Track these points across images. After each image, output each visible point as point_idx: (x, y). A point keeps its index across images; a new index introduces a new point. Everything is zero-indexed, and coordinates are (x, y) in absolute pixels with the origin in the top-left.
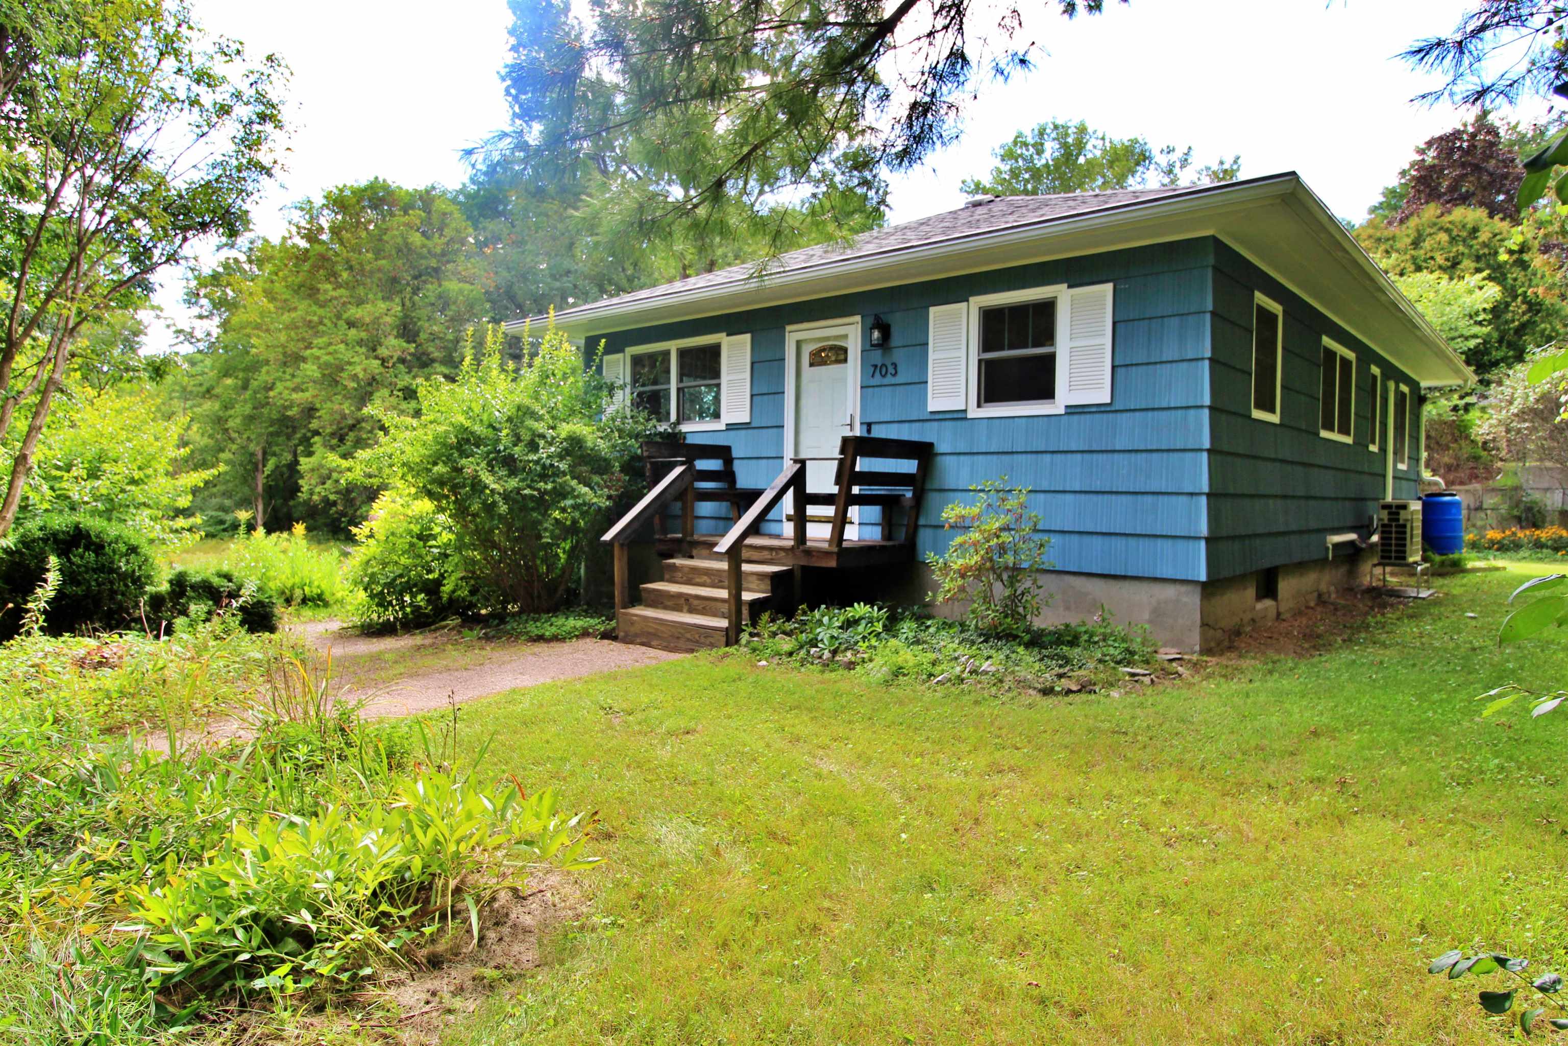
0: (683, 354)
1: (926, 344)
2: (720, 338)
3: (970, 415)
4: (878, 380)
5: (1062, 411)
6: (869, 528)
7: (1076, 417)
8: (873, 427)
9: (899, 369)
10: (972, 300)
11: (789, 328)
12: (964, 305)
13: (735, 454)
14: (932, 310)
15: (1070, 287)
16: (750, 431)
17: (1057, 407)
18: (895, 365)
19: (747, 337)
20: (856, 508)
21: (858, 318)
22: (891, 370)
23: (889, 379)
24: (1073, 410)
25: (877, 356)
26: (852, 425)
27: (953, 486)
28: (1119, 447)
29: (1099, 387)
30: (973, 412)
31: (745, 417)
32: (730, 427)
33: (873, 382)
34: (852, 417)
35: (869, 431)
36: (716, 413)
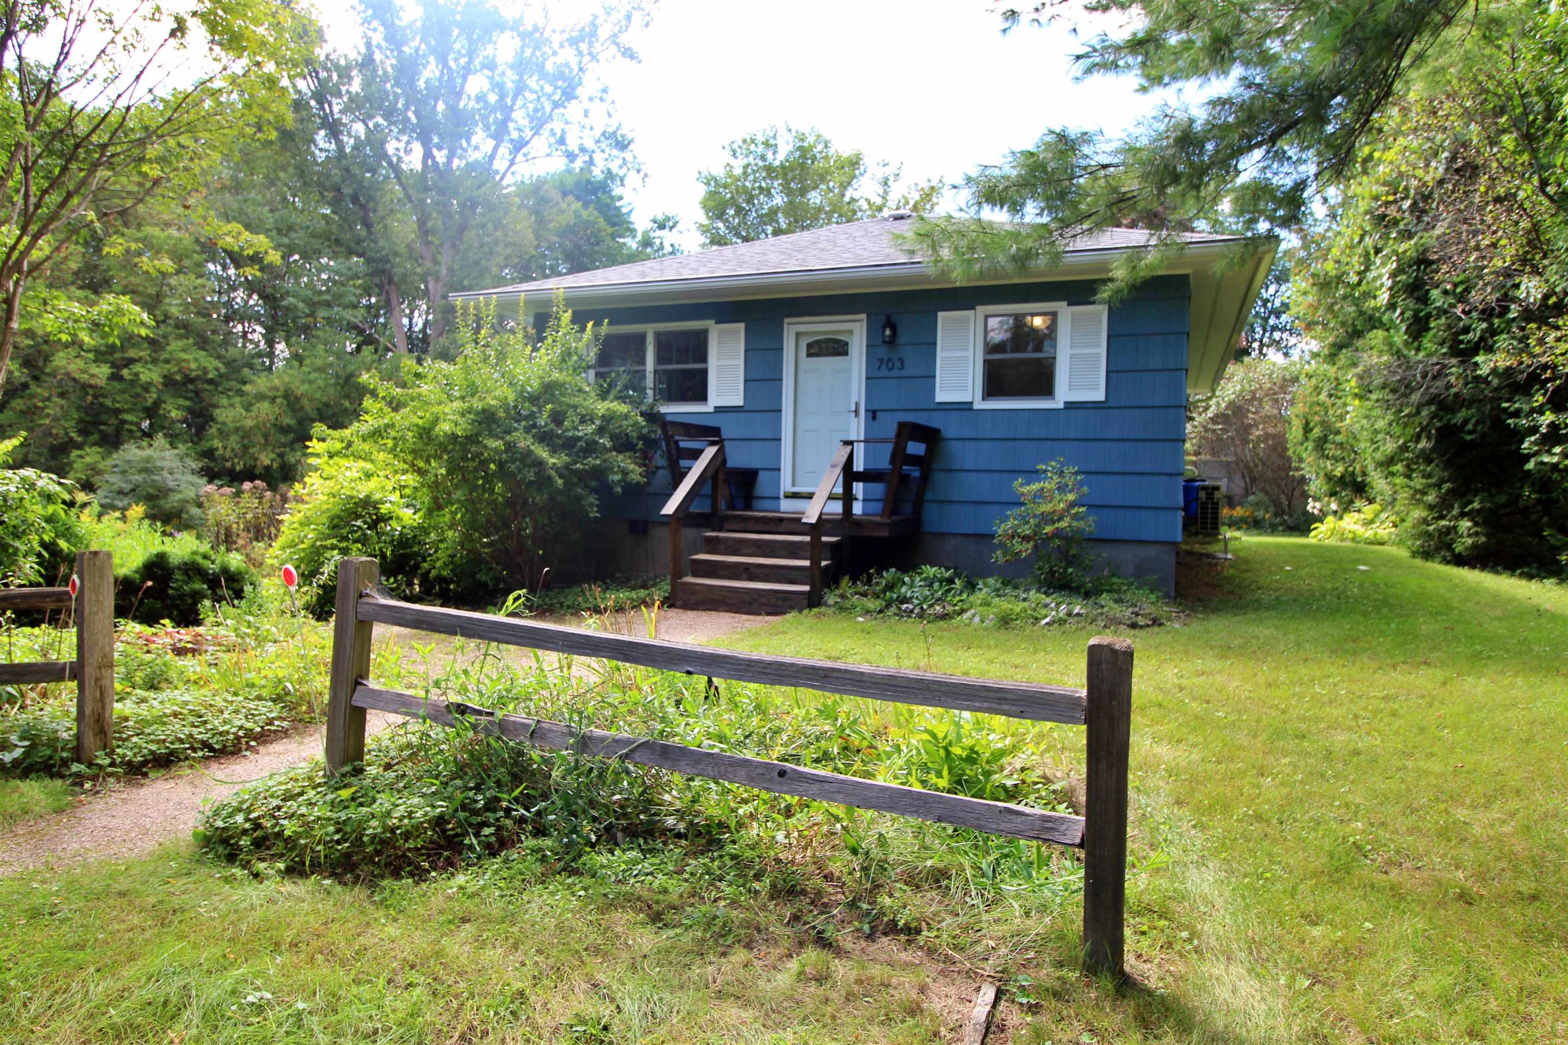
0: (658, 335)
1: (935, 344)
2: (709, 324)
3: (976, 406)
4: (884, 372)
5: (1061, 406)
6: (873, 505)
7: (1073, 412)
8: (878, 414)
9: (905, 364)
10: (980, 309)
11: (787, 320)
12: (972, 312)
13: (725, 432)
14: (941, 315)
15: (1069, 304)
16: (741, 414)
17: (1058, 402)
18: (901, 360)
19: (741, 326)
20: (861, 485)
21: (864, 316)
22: (898, 364)
23: (895, 373)
24: (1071, 406)
25: (883, 352)
26: (856, 412)
27: (958, 467)
28: (1110, 436)
29: (1095, 388)
30: (979, 405)
31: (738, 401)
32: (719, 410)
33: (878, 374)
34: (857, 404)
35: (874, 418)
36: (702, 396)
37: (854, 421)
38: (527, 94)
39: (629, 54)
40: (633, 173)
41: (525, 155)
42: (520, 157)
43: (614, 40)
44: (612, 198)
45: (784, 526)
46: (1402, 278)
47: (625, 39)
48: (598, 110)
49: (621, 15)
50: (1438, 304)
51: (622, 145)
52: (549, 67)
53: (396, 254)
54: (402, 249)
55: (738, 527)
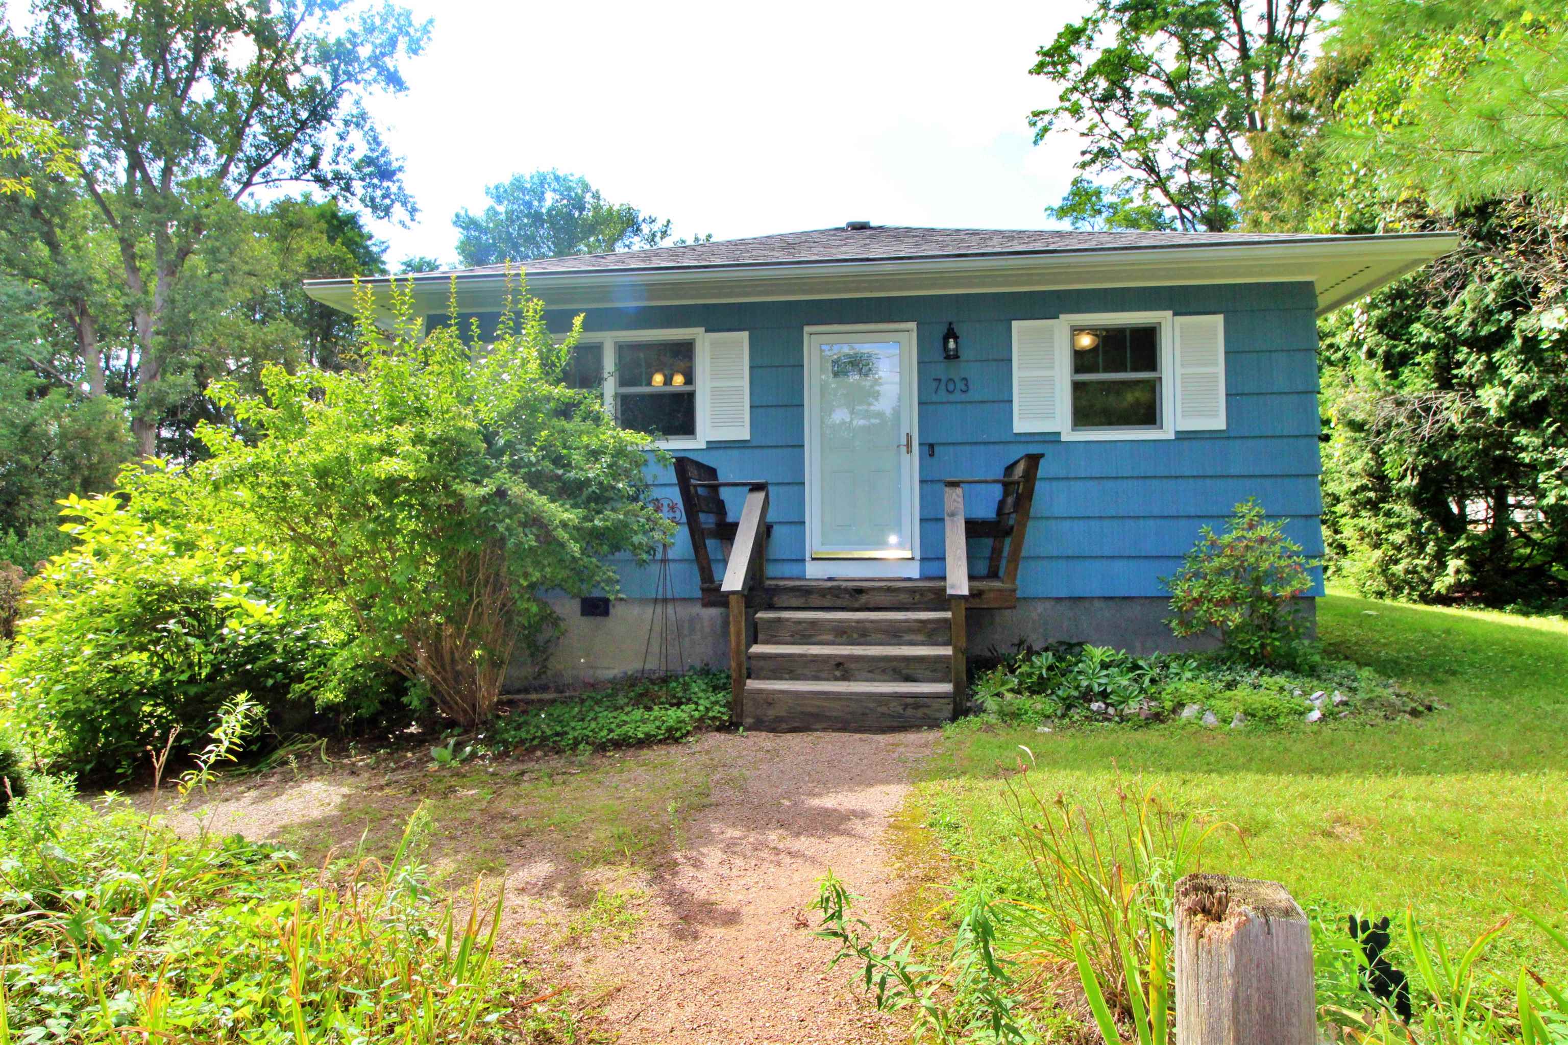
0: (621, 348)
1: (1010, 360)
2: (696, 333)
3: (1064, 438)
4: (942, 396)
5: (1173, 437)
7: (1186, 443)
8: (936, 449)
9: (971, 386)
10: (1063, 317)
11: (807, 329)
12: (1053, 322)
13: (722, 478)
14: (1015, 324)
15: (1175, 314)
16: (747, 451)
17: (1167, 432)
18: (966, 381)
19: (743, 336)
21: (912, 325)
22: (960, 385)
23: (957, 396)
24: (1183, 436)
25: (941, 369)
26: (909, 446)
27: (1046, 513)
28: (1233, 472)
29: (1216, 416)
30: (1069, 435)
31: (743, 433)
32: (713, 446)
33: (934, 398)
34: (909, 437)
35: (932, 455)
36: (687, 428)
37: (905, 457)
38: (265, 109)
39: (394, 80)
40: (397, 205)
41: (264, 175)
42: (257, 178)
43: (375, 60)
44: (361, 236)
45: (864, 599)
46: (1376, 313)
47: (389, 62)
48: (356, 137)
49: (384, 38)
50: (1423, 339)
51: (386, 174)
52: (294, 82)
53: (91, 279)
54: (100, 274)
55: (795, 602)
